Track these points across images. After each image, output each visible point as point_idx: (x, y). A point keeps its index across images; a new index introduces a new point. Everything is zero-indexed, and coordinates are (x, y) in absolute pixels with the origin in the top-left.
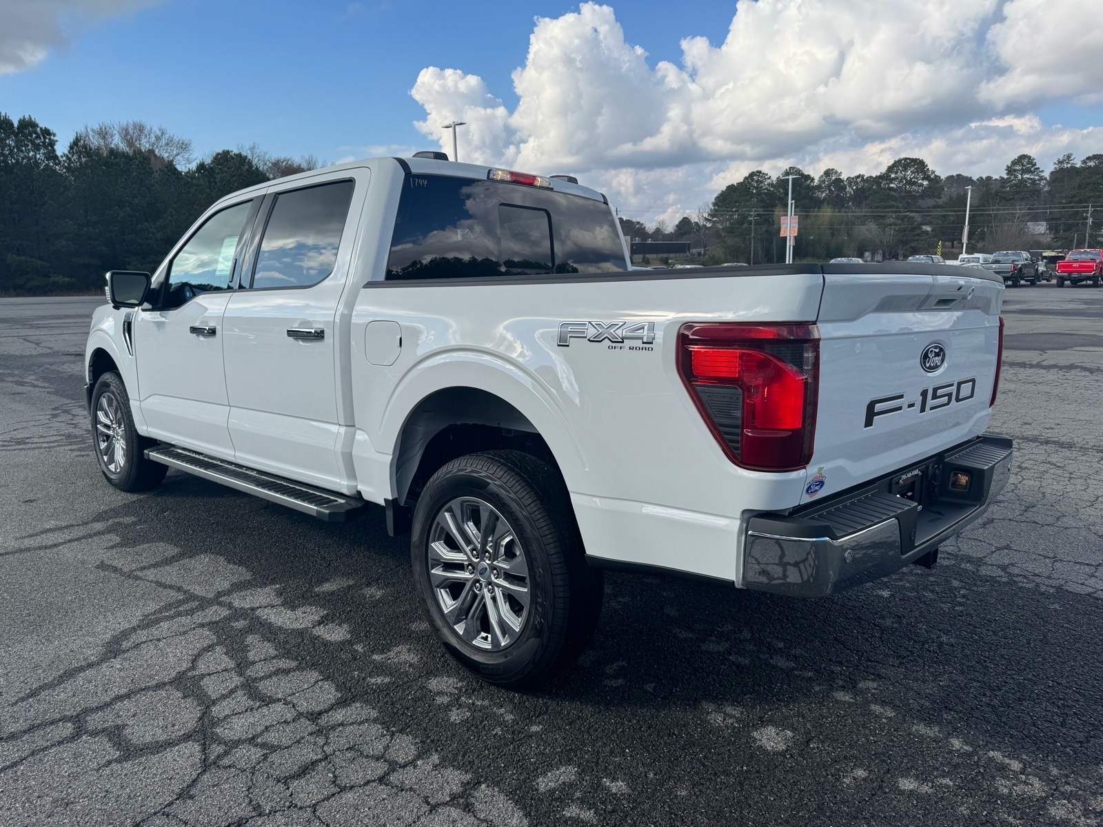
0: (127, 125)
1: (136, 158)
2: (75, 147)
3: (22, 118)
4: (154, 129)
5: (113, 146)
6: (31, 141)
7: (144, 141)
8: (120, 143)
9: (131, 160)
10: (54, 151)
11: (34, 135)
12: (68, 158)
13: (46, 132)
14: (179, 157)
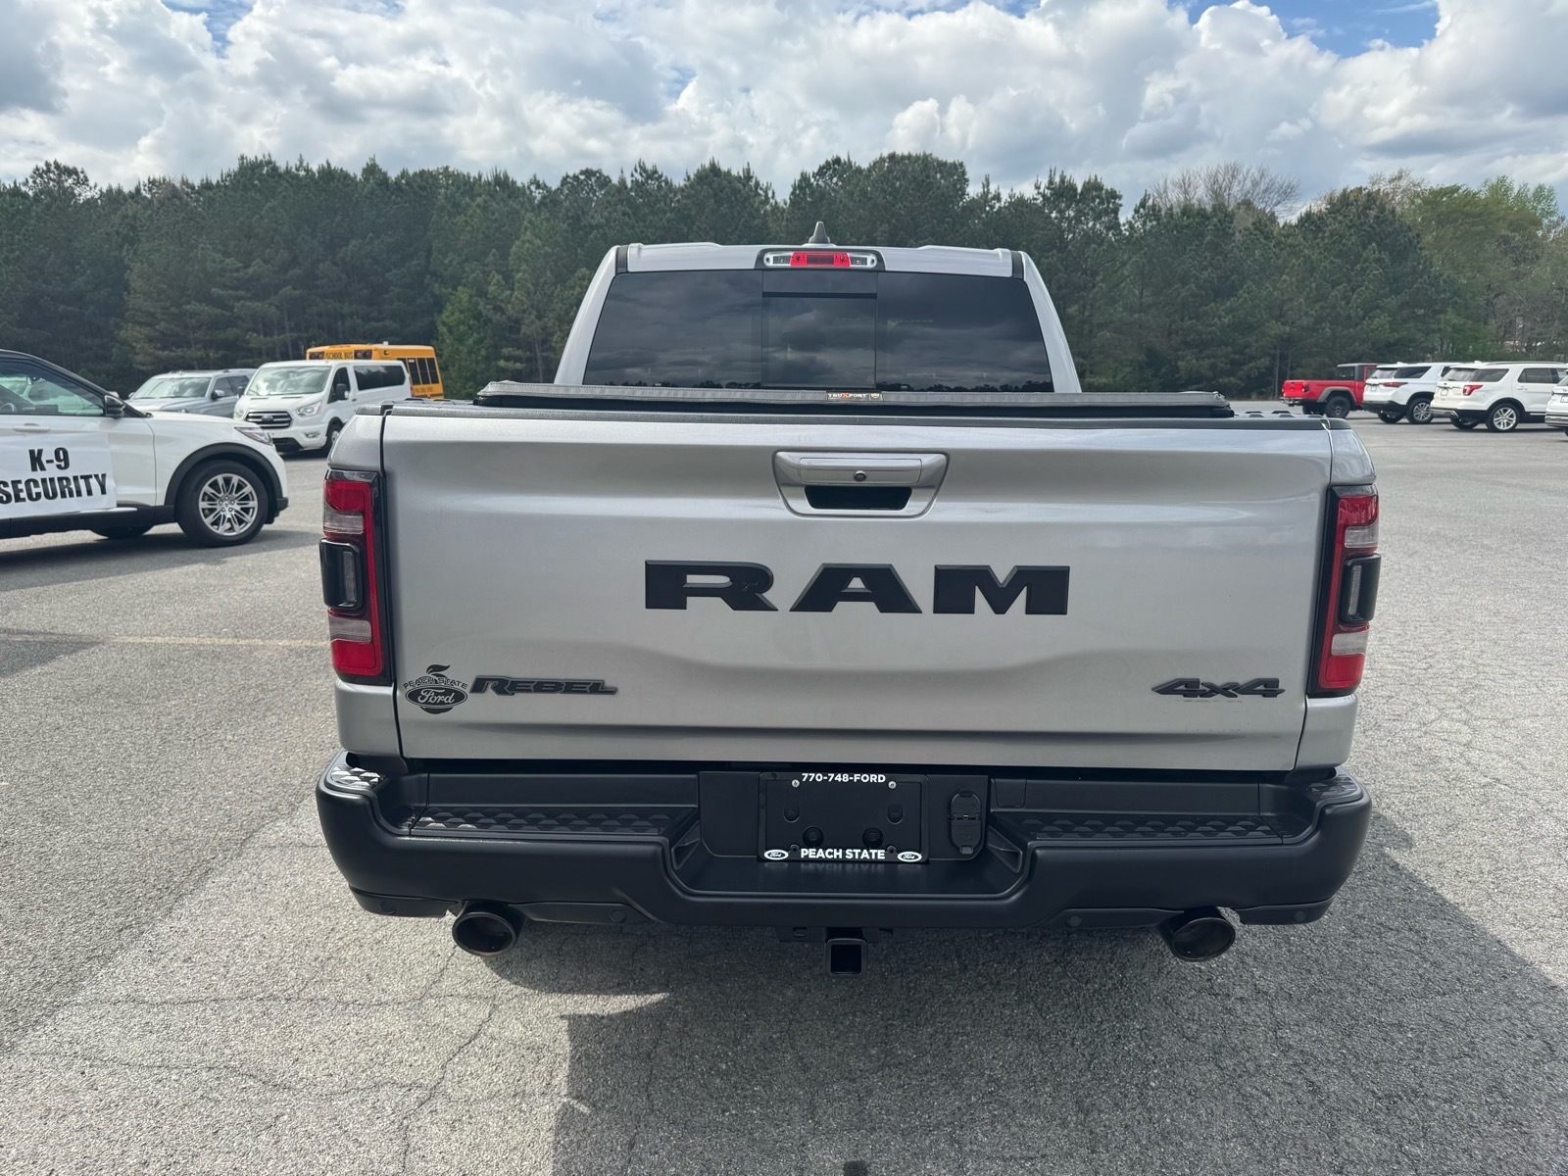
0: (1217, 172)
1: (1216, 216)
2: (1141, 210)
3: (1087, 180)
4: (1252, 171)
5: (1194, 201)
6: (1092, 209)
7: (1236, 189)
8: (1204, 196)
9: (1208, 219)
10: (1117, 218)
11: (1097, 200)
12: (1131, 226)
13: (1113, 195)
14: (1279, 207)
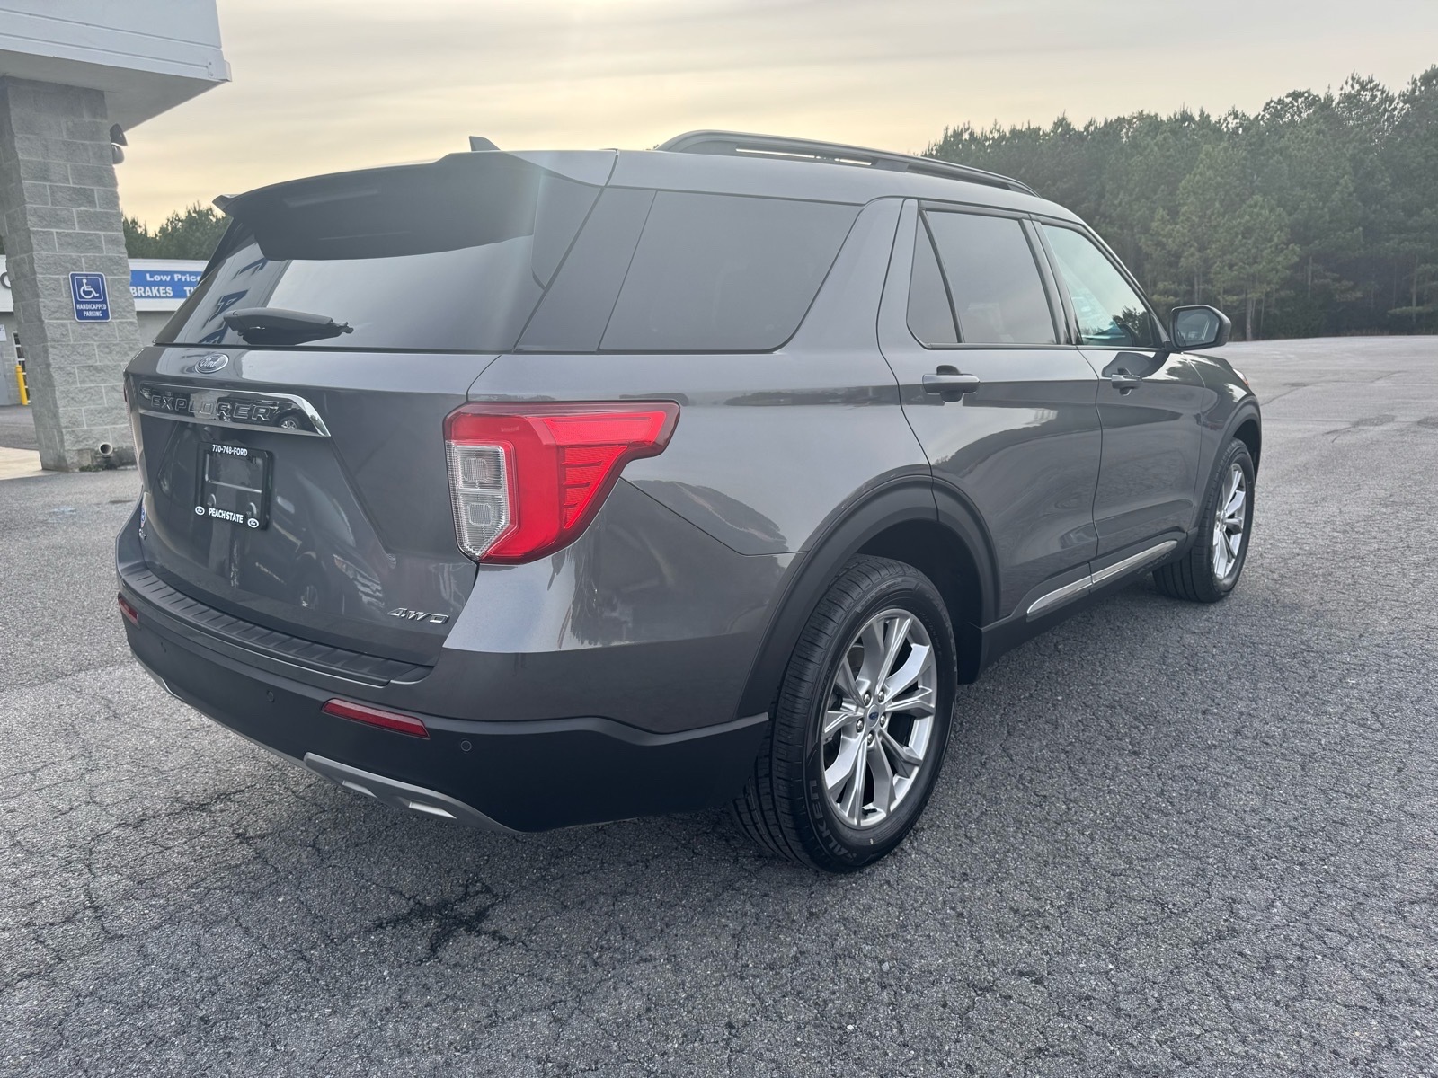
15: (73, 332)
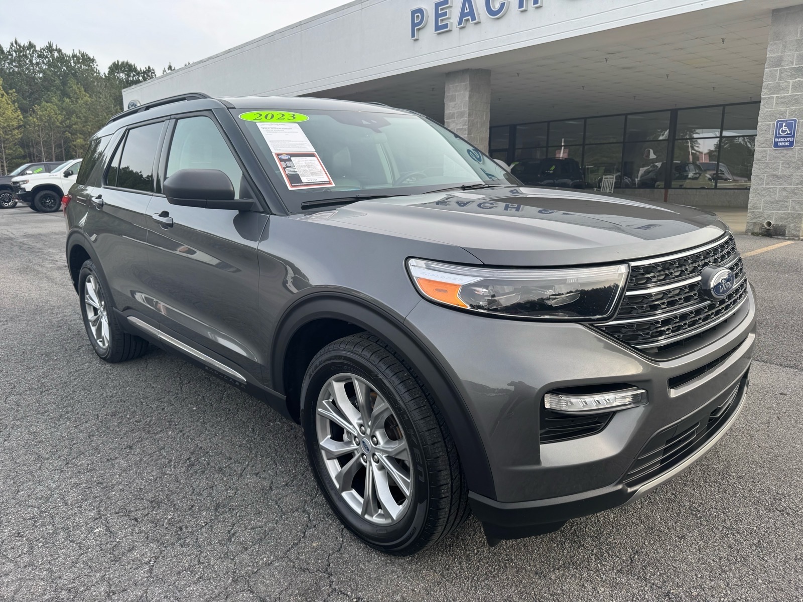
15: (769, 155)
